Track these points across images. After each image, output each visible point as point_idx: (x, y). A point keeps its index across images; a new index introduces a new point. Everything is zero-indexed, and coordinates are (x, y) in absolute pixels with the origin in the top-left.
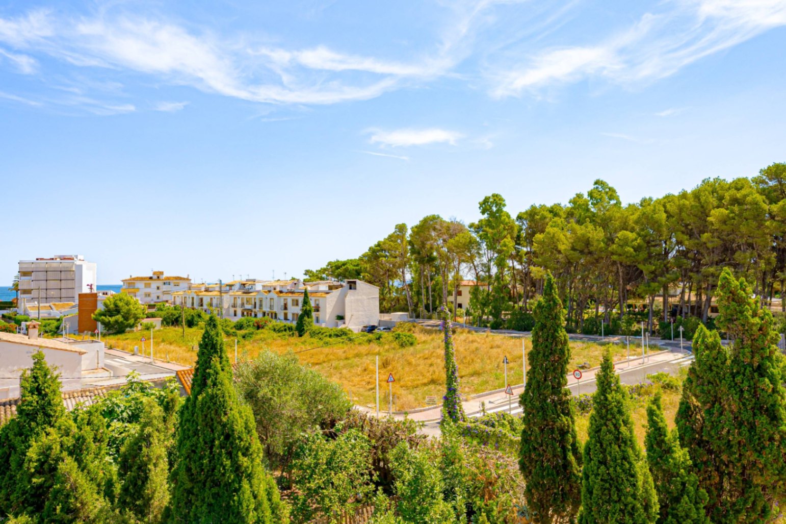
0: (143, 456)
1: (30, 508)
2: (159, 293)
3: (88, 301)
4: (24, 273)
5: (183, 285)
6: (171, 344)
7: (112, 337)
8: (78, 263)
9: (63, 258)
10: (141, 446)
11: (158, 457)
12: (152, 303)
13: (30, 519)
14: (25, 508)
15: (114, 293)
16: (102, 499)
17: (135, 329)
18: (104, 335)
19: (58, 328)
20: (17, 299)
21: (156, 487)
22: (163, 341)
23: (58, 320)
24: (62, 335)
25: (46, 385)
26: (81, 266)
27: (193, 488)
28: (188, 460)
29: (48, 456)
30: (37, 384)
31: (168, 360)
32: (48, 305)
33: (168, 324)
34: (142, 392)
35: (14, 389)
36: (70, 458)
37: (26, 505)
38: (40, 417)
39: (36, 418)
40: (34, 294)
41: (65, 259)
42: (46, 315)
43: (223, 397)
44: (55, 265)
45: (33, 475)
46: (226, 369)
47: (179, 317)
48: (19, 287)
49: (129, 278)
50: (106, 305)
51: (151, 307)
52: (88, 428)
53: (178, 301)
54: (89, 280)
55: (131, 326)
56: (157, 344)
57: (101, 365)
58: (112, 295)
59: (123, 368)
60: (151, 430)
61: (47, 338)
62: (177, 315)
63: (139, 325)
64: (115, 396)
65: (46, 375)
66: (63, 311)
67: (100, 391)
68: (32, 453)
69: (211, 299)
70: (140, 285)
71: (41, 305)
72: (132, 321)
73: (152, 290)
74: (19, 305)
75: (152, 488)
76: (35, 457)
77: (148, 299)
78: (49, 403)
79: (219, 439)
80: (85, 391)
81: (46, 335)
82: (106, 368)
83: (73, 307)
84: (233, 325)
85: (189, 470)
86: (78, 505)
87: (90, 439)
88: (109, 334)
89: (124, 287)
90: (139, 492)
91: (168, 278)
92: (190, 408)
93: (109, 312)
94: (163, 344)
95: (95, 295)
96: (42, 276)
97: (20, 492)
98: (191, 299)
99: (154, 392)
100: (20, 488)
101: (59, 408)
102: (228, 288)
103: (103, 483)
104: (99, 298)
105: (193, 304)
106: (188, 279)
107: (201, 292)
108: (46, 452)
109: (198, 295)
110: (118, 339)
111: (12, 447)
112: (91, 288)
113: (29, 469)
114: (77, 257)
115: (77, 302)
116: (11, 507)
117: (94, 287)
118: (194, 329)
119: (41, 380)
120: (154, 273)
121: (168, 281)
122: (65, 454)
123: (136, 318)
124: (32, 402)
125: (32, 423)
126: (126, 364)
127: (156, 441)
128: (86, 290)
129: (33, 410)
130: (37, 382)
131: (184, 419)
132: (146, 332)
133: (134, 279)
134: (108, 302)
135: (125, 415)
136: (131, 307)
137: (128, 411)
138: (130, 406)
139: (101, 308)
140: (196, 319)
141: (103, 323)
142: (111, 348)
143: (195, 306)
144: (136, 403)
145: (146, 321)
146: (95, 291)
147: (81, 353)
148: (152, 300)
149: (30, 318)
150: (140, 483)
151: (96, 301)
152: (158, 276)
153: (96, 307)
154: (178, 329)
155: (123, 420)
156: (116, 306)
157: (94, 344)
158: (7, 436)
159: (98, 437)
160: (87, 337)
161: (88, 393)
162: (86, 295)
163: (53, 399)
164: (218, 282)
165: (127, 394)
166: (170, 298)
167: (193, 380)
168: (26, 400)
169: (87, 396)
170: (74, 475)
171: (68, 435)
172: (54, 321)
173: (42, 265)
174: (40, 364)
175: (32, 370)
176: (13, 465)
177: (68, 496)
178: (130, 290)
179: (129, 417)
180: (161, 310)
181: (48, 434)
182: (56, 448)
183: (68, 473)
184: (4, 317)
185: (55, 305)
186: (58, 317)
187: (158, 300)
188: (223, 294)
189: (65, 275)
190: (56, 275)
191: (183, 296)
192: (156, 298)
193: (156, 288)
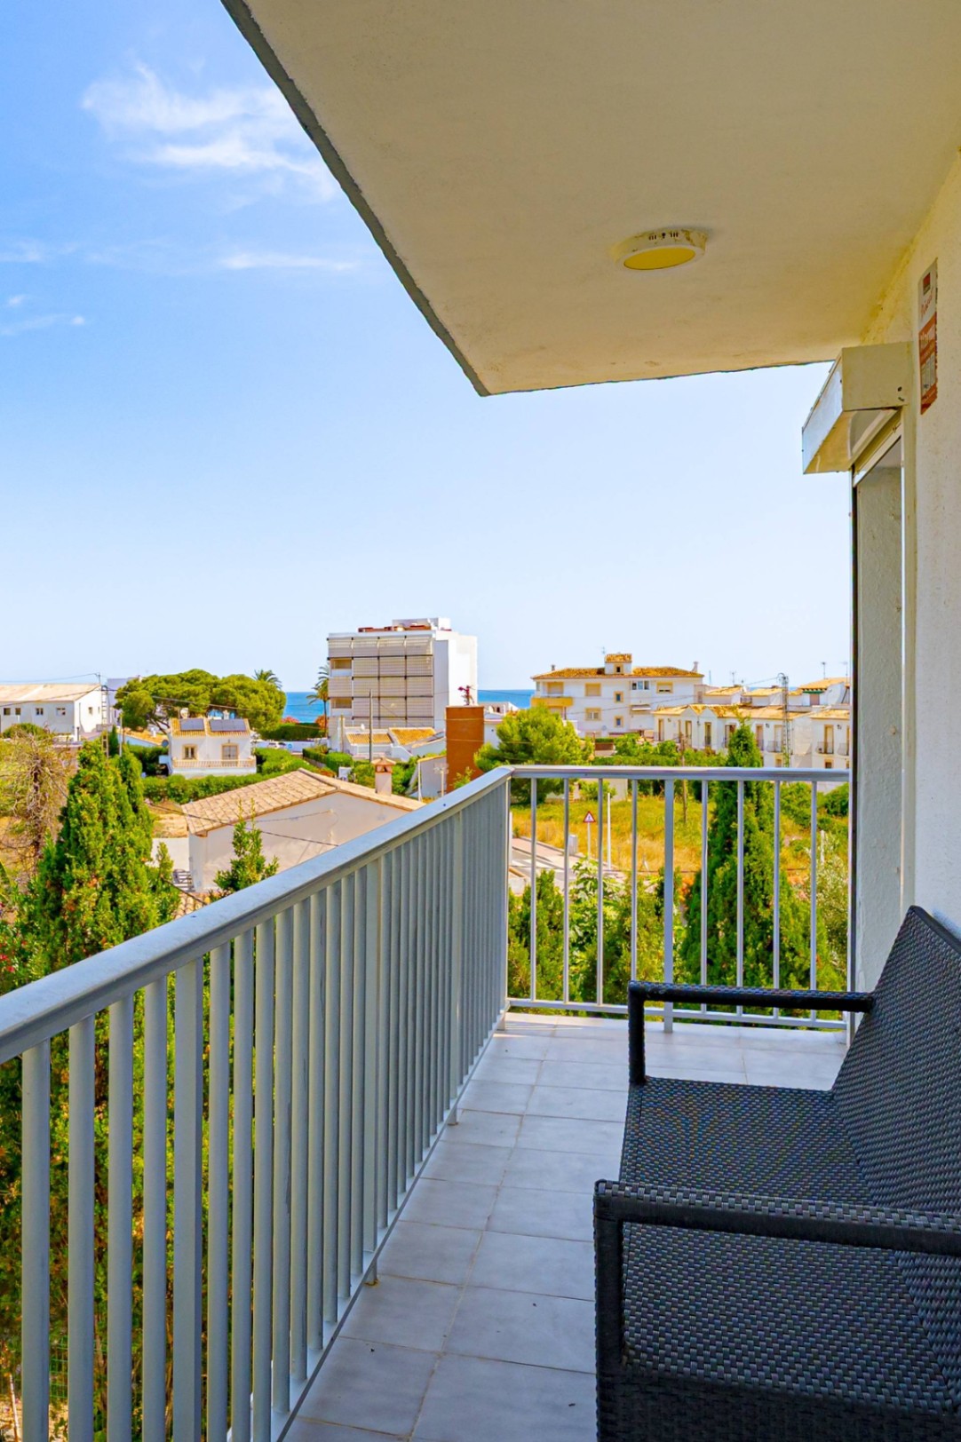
2: (620, 710)
3: (464, 723)
4: (338, 662)
5: (683, 689)
6: (652, 834)
8: (439, 636)
9: (411, 627)
12: (605, 736)
15: (515, 709)
17: (565, 796)
19: (408, 782)
20: (326, 719)
22: (634, 829)
23: (406, 767)
26: (445, 644)
32: (383, 732)
33: (642, 793)
40: (357, 707)
41: (413, 627)
42: (382, 754)
44: (394, 642)
48: (330, 694)
49: (548, 671)
50: (501, 734)
51: (602, 745)
53: (670, 732)
54: (462, 677)
55: (558, 789)
56: (621, 834)
58: (513, 714)
66: (414, 747)
69: (758, 729)
70: (574, 689)
71: (375, 731)
73: (605, 700)
74: (330, 732)
77: (594, 726)
83: (435, 737)
89: (539, 694)
91: (643, 672)
95: (478, 712)
96: (371, 667)
98: (703, 728)
102: (807, 698)
104: (486, 718)
105: (708, 740)
106: (694, 674)
107: (731, 708)
109: (721, 719)
112: (468, 697)
114: (436, 621)
115: (441, 725)
117: (474, 693)
120: (609, 660)
121: (642, 679)
128: (457, 700)
132: (591, 805)
133: (560, 674)
134: (507, 728)
136: (555, 741)
139: (492, 741)
142: (516, 835)
143: (715, 747)
146: (475, 703)
148: (605, 728)
149: (355, 758)
151: (482, 723)
152: (618, 664)
153: (480, 738)
156: (524, 737)
162: (460, 709)
164: (780, 684)
166: (649, 725)
172: (398, 767)
173: (371, 642)
178: (554, 702)
180: (627, 753)
184: (306, 754)
185: (397, 732)
186: (405, 761)
187: (618, 730)
188: (792, 716)
189: (413, 666)
190: (398, 667)
191: (683, 720)
192: (614, 722)
193: (613, 696)
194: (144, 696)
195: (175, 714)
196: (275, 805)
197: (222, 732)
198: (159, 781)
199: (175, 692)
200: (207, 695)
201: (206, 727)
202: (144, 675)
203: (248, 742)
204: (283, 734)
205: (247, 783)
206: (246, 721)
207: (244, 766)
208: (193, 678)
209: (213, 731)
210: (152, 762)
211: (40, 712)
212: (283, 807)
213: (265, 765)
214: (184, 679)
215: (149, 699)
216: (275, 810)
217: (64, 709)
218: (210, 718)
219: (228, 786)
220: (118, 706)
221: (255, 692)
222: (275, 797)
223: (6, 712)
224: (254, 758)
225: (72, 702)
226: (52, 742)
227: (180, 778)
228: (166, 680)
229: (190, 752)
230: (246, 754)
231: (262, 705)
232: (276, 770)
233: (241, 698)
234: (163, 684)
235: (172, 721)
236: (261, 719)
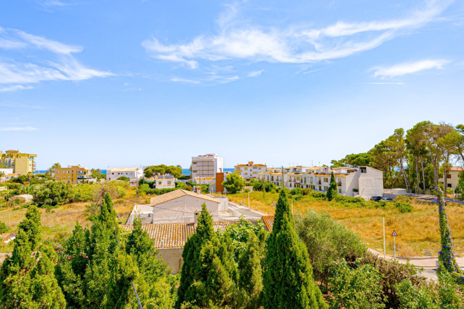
0: (250, 262)
1: (202, 278)
2: (251, 173)
3: (220, 176)
4: (194, 163)
5: (263, 169)
6: (258, 200)
7: (230, 195)
8: (215, 157)
9: (209, 155)
10: (248, 256)
11: (257, 264)
12: (248, 178)
13: (202, 284)
14: (200, 278)
15: (231, 173)
16: (231, 281)
17: (240, 191)
18: (227, 194)
19: (208, 189)
20: (191, 175)
21: (256, 280)
22: (254, 199)
23: (208, 185)
24: (209, 193)
25: (207, 220)
26: (216, 159)
27: (275, 284)
28: (272, 268)
29: (208, 254)
30: (203, 219)
31: (257, 209)
32: (203, 178)
33: (256, 190)
34: (247, 226)
35: (192, 218)
36: (218, 257)
37: (200, 276)
38: (205, 235)
39: (203, 235)
40: (198, 172)
41: (210, 156)
42: (203, 183)
43: (290, 236)
44: (206, 159)
45: (202, 263)
46: (291, 220)
47: (261, 186)
48: (192, 169)
49: (237, 165)
50: (228, 179)
51: (248, 180)
52: (225, 243)
53: (261, 178)
54: (220, 166)
55: (239, 190)
56: (251, 200)
57: (226, 209)
58: (230, 174)
59: (236, 212)
60: (253, 249)
61: (203, 194)
62: (260, 185)
63: (242, 189)
64: (234, 227)
65: (207, 215)
66: (209, 181)
67: (227, 223)
68: (202, 252)
69: (278, 177)
70: (242, 169)
71: (201, 178)
72: (239, 188)
73: (248, 171)
74: (192, 178)
75: (254, 280)
76: (204, 254)
77: (246, 176)
78: (209, 229)
79: (288, 260)
80: (220, 222)
81: (203, 192)
82: (229, 211)
83: (214, 179)
84: (289, 192)
85: (273, 274)
86: (222, 281)
87: (226, 249)
88: (229, 194)
89: (235, 170)
90: (248, 280)
91: (256, 165)
92: (272, 240)
93: (229, 182)
94: (254, 200)
95: (222, 174)
96: (200, 164)
97: (198, 270)
98: (267, 177)
99: (252, 227)
100: (198, 268)
101: (212, 232)
102: (286, 171)
103: (232, 273)
104: (224, 175)
106: (265, 166)
107: (272, 173)
108: (207, 252)
109: (270, 175)
110: (233, 196)
111: (194, 248)
112: (221, 170)
113: (201, 259)
114: (214, 154)
115: (215, 177)
116: (195, 276)
117: (222, 170)
118: (269, 193)
119: (205, 217)
120: (249, 163)
121: (255, 167)
122: (215, 255)
123: (241, 186)
124: (202, 227)
125: (202, 238)
126: (237, 210)
127: (256, 255)
128: (219, 171)
129: (202, 231)
130: (203, 218)
131: (270, 245)
132: (246, 193)
133: (240, 166)
134: (228, 177)
135: (239, 237)
136: (239, 180)
137: (240, 235)
138: (241, 233)
139: (225, 180)
140: (270, 187)
141: (227, 188)
142: (230, 201)
143: (269, 180)
144: (244, 232)
145: (246, 188)
146: (223, 172)
147: (218, 203)
148: (248, 176)
149: (197, 184)
150: (248, 276)
151: (223, 176)
152: (251, 164)
153: (223, 179)
154: (261, 193)
155: (237, 240)
156: (232, 179)
157: (223, 199)
158: (192, 243)
159: (229, 249)
160: (220, 194)
161: (222, 223)
162: (219, 173)
163: (210, 227)
164: (282, 167)
165: (240, 227)
166: (257, 176)
167: (273, 224)
168: (199, 226)
169: (221, 225)
170: (219, 266)
171: (216, 246)
172: (206, 186)
173: (201, 159)
174: (205, 210)
175: (202, 212)
176: (195, 256)
177: (217, 276)
178: (238, 171)
179: (241, 239)
180: (252, 182)
181: (208, 244)
182: (212, 252)
183: (217, 265)
184: (187, 183)
185: (206, 178)
186: (208, 184)
187: (251, 177)
188: (284, 174)
189: (210, 164)
190: (206, 164)
191: (263, 175)
192: (250, 175)
193: (250, 170)
194: (150, 170)
195: (157, 174)
196: (172, 198)
197: (168, 178)
198: (152, 190)
199: (157, 169)
200: (165, 170)
201: (164, 177)
202: (151, 165)
203: (174, 180)
204: (182, 178)
205: (173, 190)
206: (173, 176)
207: (172, 186)
208: (161, 166)
209: (165, 178)
210: (152, 185)
211: (127, 174)
212: (173, 199)
213: (178, 185)
214: (159, 166)
215: (152, 171)
216: (171, 200)
217: (132, 173)
218: (166, 175)
219: (168, 191)
220: (144, 173)
221: (176, 169)
222: (172, 196)
223: (119, 174)
224: (175, 184)
225: (134, 172)
226: (129, 180)
227: (157, 189)
228: (156, 167)
229: (160, 183)
230: (173, 184)
231: (177, 172)
232: (179, 187)
233: (172, 171)
234: (155, 168)
235: (156, 176)
236: (177, 175)
